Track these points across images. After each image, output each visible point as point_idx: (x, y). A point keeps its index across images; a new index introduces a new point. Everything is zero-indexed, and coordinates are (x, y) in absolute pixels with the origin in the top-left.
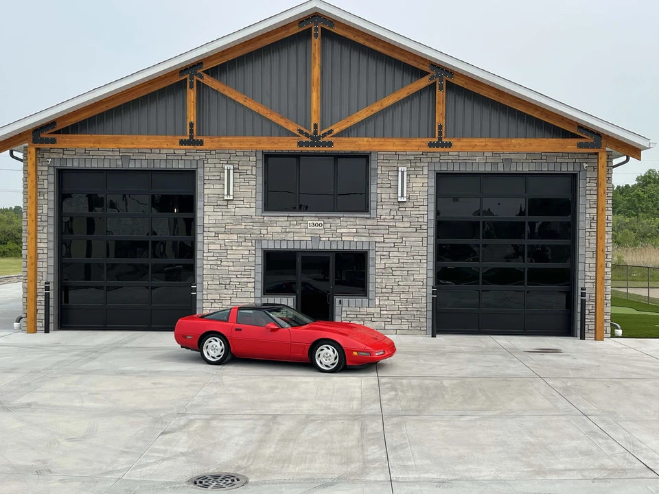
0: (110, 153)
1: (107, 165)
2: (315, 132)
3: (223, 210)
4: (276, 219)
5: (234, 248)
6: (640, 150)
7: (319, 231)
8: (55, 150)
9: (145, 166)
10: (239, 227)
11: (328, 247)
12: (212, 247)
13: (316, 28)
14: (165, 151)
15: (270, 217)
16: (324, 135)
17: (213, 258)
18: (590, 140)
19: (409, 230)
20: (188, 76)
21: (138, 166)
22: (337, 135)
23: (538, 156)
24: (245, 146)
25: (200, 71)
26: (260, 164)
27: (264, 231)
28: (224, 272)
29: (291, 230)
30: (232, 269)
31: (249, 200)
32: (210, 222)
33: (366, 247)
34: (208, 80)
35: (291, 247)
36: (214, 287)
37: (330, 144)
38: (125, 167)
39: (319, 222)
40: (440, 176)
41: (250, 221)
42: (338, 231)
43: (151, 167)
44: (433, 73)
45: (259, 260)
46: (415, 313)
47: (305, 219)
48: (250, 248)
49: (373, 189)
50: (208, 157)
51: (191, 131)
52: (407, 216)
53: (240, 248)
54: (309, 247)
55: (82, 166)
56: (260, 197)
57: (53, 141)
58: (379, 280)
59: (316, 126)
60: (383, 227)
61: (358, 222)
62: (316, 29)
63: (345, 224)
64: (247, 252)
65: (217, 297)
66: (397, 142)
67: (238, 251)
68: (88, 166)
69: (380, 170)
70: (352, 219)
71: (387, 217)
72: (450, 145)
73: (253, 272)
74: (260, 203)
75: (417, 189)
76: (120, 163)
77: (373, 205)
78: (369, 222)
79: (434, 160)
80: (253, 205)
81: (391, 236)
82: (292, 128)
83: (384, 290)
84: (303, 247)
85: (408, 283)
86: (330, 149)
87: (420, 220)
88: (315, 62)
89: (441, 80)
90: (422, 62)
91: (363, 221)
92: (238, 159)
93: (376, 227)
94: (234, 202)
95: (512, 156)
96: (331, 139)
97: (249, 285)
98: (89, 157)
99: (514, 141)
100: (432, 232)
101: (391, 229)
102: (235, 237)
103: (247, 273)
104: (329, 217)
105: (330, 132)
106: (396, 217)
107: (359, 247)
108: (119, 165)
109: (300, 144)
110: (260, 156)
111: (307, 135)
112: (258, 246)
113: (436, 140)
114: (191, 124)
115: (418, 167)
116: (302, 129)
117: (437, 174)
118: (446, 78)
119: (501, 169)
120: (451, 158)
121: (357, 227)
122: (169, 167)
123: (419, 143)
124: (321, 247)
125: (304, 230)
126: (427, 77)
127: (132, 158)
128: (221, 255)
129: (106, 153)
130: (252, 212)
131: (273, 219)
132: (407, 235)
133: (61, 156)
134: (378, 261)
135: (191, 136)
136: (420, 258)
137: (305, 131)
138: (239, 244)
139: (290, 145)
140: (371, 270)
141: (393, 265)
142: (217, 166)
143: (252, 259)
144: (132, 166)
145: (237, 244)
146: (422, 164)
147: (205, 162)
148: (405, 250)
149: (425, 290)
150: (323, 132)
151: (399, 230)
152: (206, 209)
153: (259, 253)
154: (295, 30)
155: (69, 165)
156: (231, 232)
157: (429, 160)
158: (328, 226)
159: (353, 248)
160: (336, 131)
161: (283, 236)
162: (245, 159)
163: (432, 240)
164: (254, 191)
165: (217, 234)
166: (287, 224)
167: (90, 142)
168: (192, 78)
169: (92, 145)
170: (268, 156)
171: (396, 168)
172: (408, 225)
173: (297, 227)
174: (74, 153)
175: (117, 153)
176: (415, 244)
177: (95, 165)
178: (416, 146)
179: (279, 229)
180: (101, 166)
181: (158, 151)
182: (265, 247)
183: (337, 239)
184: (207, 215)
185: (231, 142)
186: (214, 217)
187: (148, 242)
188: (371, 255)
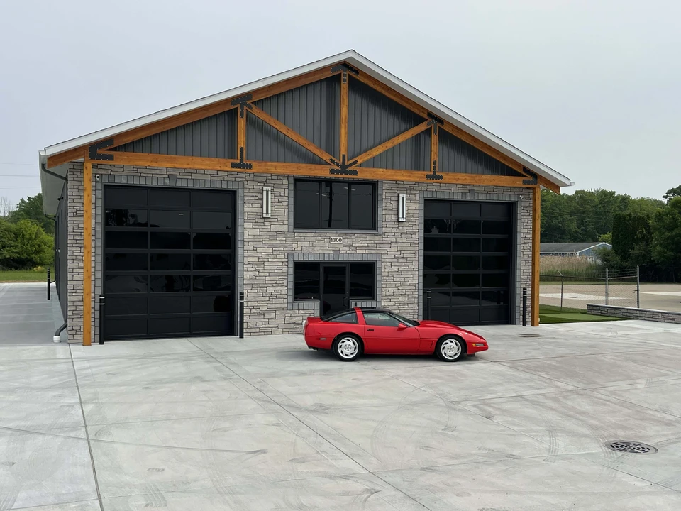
0: (158, 172)
1: (154, 183)
2: (344, 162)
3: (260, 227)
4: (304, 235)
5: (270, 260)
6: (559, 187)
7: (338, 244)
8: (103, 167)
9: (191, 185)
10: (274, 242)
11: (346, 259)
12: (251, 259)
13: (345, 74)
14: (209, 172)
15: (300, 234)
16: (351, 165)
17: (252, 269)
18: (531, 178)
19: (405, 244)
20: (238, 106)
21: (185, 185)
22: (361, 165)
23: (492, 189)
24: (279, 170)
25: (249, 102)
26: (292, 187)
27: (295, 246)
28: (261, 281)
29: (317, 244)
30: (268, 278)
31: (283, 218)
32: (250, 237)
33: (374, 259)
34: (256, 111)
35: (317, 259)
36: (253, 295)
37: (355, 173)
38: (173, 185)
39: (339, 238)
40: (427, 201)
41: (284, 236)
42: (354, 245)
43: (197, 186)
44: (430, 119)
45: (291, 271)
46: (410, 311)
47: (328, 235)
48: (283, 260)
49: (379, 211)
50: (247, 179)
51: (242, 155)
52: (404, 233)
53: (275, 260)
54: (332, 259)
55: (130, 182)
56: (292, 216)
57: (111, 158)
58: (384, 286)
59: (344, 157)
60: (387, 242)
61: (369, 238)
62: (345, 76)
63: (358, 239)
64: (281, 264)
65: (255, 304)
66: (405, 173)
67: (272, 264)
68: (136, 183)
69: (385, 195)
70: (364, 236)
71: (390, 234)
72: (441, 177)
73: (286, 281)
74: (292, 221)
75: (412, 212)
76: (167, 181)
77: (379, 224)
78: (377, 238)
79: (423, 189)
80: (286, 223)
81: (393, 250)
82: (326, 157)
83: (387, 294)
84: (327, 259)
85: (405, 287)
86: (355, 177)
87: (414, 236)
88: (344, 104)
89: (435, 126)
90: (422, 110)
91: (372, 238)
92: (273, 182)
93: (382, 242)
94: (270, 220)
95: (475, 188)
96: (355, 169)
97: (283, 292)
98: (137, 174)
99: (483, 177)
100: (422, 246)
101: (393, 244)
102: (271, 250)
103: (281, 282)
104: (346, 234)
105: (356, 162)
106: (396, 234)
107: (370, 259)
108: (167, 183)
109: (332, 171)
110: (292, 180)
111: (337, 165)
112: (291, 258)
113: (432, 173)
114: (242, 150)
115: (412, 194)
116: (333, 158)
117: (425, 200)
118: (439, 125)
119: (468, 198)
120: (434, 187)
121: (368, 242)
122: (213, 187)
123: (420, 175)
124: (341, 259)
125: (327, 245)
126: (426, 123)
127: (178, 177)
128: (259, 266)
129: (154, 172)
130: (285, 228)
131: (302, 235)
132: (404, 248)
133: (109, 172)
134: (383, 270)
135: (242, 160)
136: (413, 267)
137: (336, 160)
138: (274, 256)
139: (323, 172)
140: (378, 278)
141: (394, 273)
142: (255, 187)
143: (285, 270)
144: (179, 184)
145: (273, 257)
146: (415, 192)
147: (245, 183)
148: (403, 261)
149: (417, 293)
150: (350, 162)
151: (399, 244)
152: (246, 225)
153: (291, 265)
154: (328, 74)
155: (117, 181)
156: (267, 245)
157: (419, 189)
158: (346, 241)
159: (365, 259)
160: (359, 162)
161: (310, 249)
162: (279, 182)
163: (422, 253)
164: (287, 211)
165: (255, 248)
166: (314, 239)
167: (148, 161)
168: (242, 108)
169: (149, 164)
170: (298, 180)
171: (396, 195)
172: (404, 240)
173: (321, 242)
174: (122, 170)
175: (165, 172)
176: (409, 256)
177: (143, 182)
178: (419, 177)
179: (307, 244)
180: (149, 183)
181: (203, 172)
182: (296, 259)
183: (353, 252)
184: (247, 231)
185: (276, 167)
186: (254, 233)
187: (190, 255)
188: (378, 265)
